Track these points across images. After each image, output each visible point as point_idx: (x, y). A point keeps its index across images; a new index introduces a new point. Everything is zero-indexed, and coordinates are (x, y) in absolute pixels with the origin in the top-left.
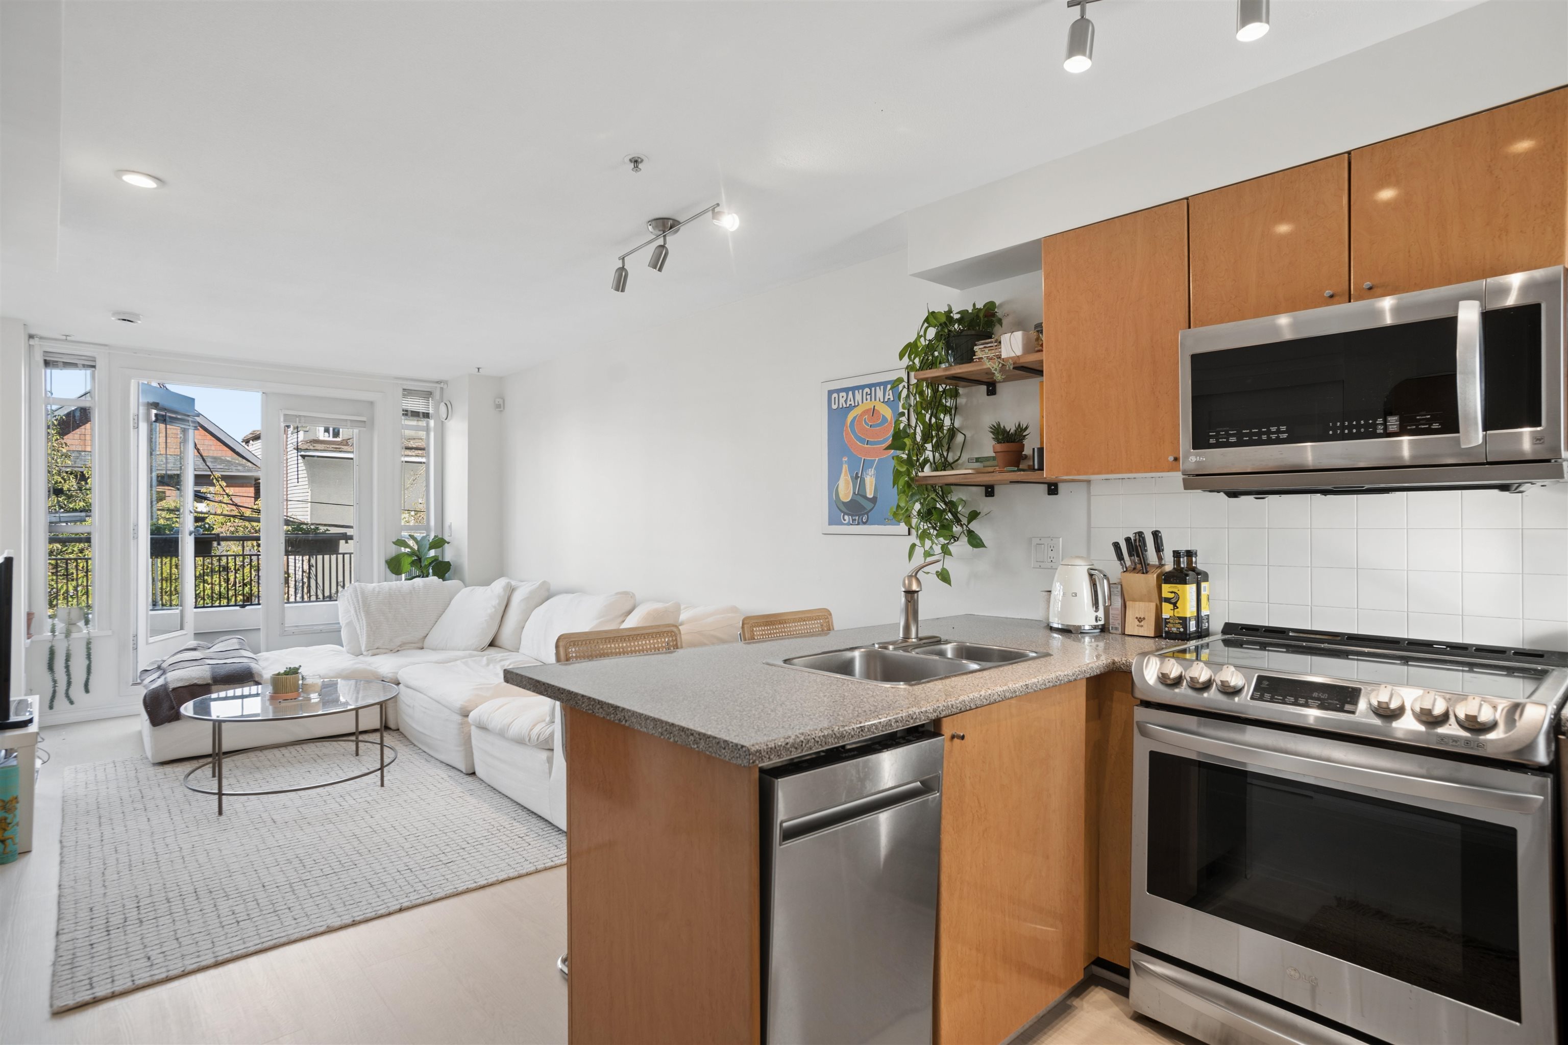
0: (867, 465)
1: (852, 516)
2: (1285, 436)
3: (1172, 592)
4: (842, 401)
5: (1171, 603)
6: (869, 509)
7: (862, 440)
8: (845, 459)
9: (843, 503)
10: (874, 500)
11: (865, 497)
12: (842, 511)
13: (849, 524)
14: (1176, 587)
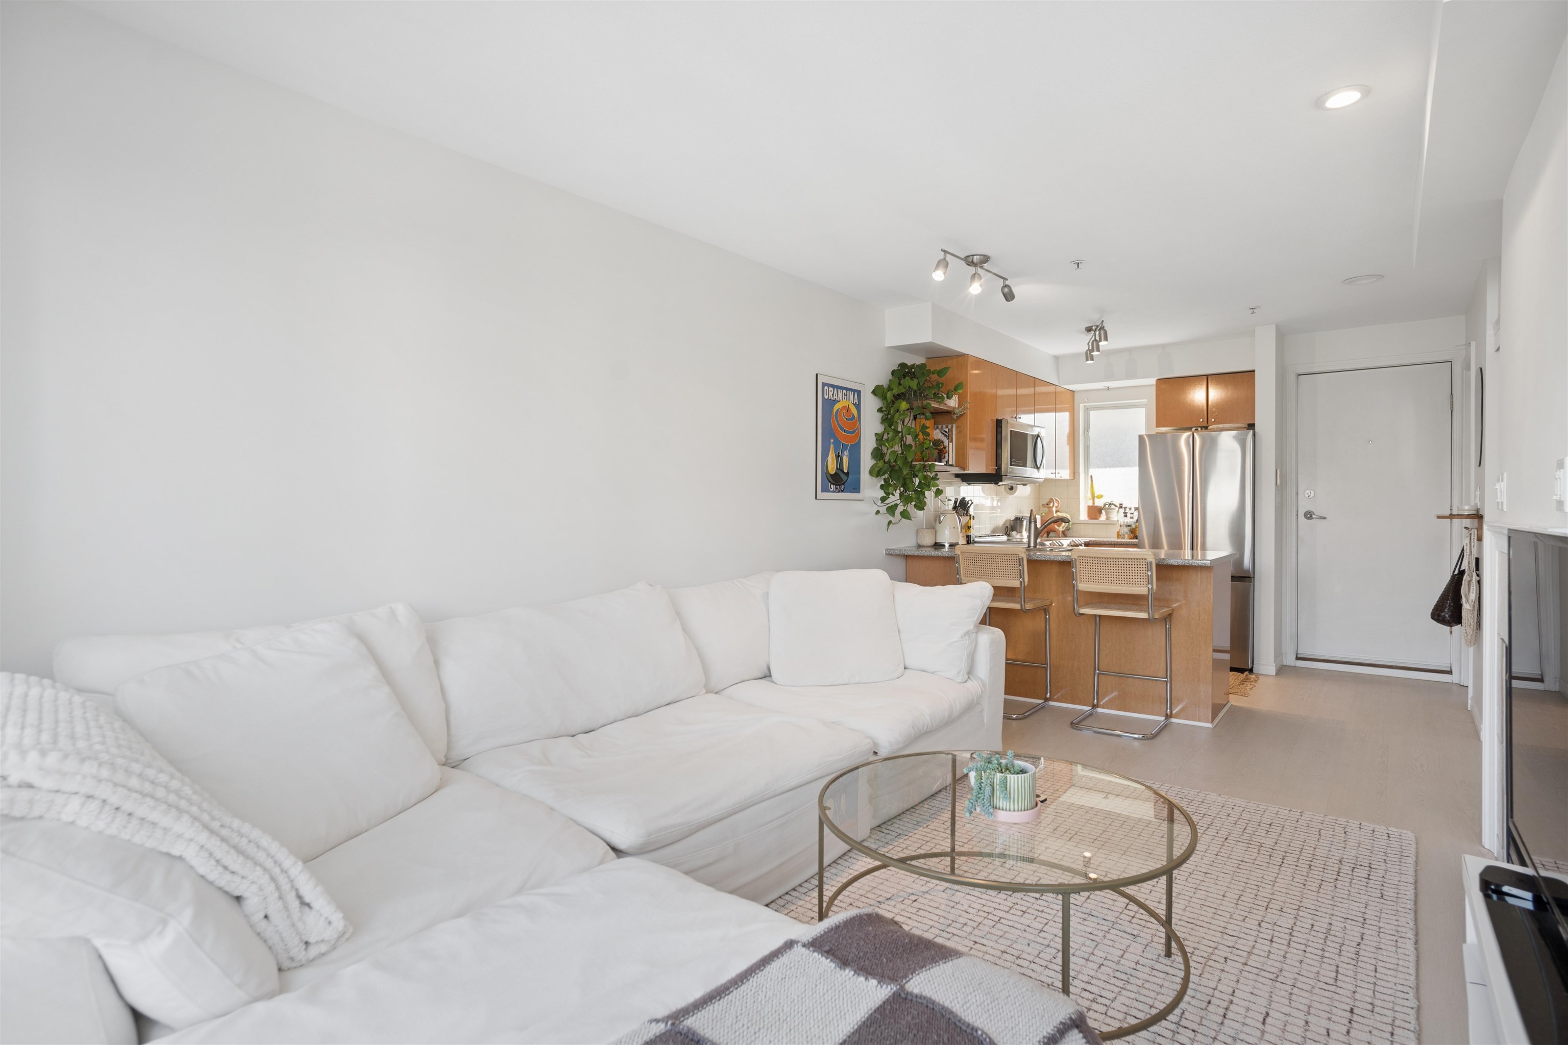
0: (844, 447)
1: (836, 485)
4: (831, 394)
6: (845, 480)
7: (842, 429)
8: (832, 441)
9: (830, 475)
10: (847, 474)
11: (843, 471)
12: (830, 482)
13: (833, 492)
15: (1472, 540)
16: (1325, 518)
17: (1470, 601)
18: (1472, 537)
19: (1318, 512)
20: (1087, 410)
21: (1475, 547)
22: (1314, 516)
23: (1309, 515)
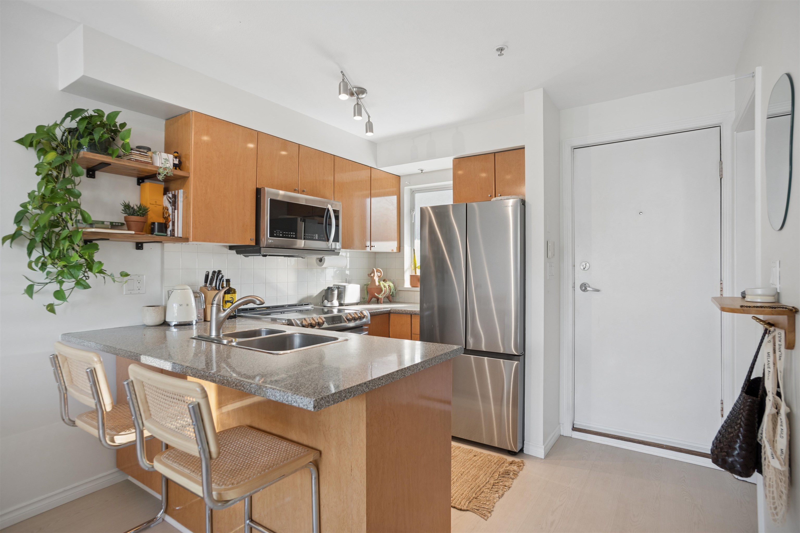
2: (294, 236)
3: (231, 298)
5: (231, 303)
14: (232, 295)
15: (777, 347)
16: (598, 291)
17: (779, 452)
18: (777, 343)
19: (593, 283)
20: (413, 192)
21: (783, 358)
22: (588, 289)
23: (584, 287)
